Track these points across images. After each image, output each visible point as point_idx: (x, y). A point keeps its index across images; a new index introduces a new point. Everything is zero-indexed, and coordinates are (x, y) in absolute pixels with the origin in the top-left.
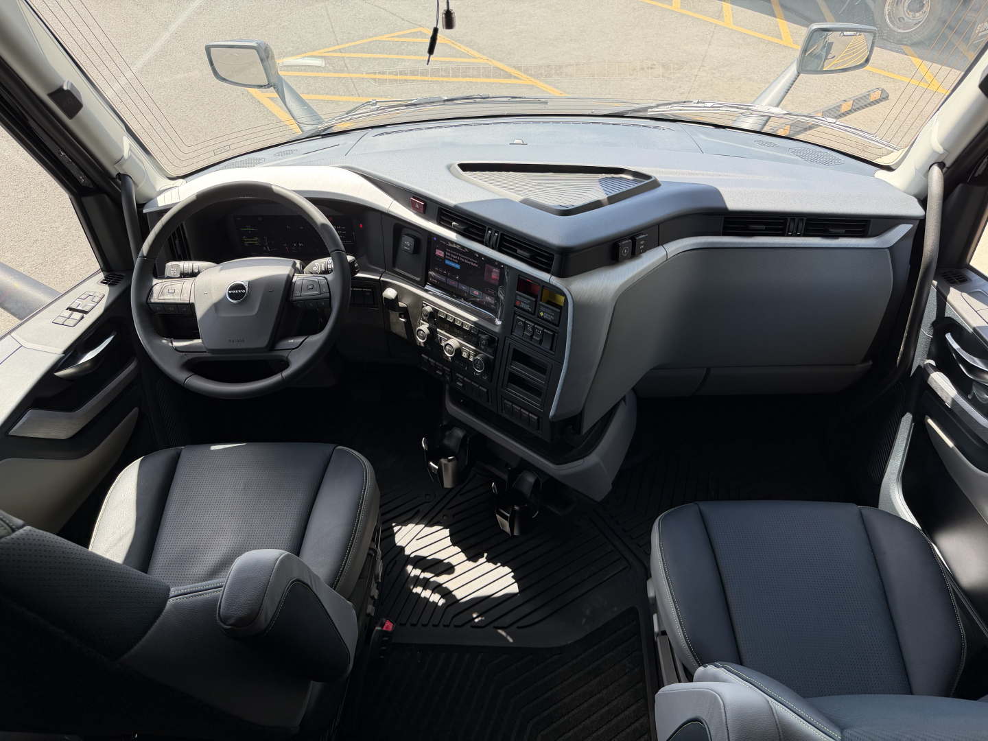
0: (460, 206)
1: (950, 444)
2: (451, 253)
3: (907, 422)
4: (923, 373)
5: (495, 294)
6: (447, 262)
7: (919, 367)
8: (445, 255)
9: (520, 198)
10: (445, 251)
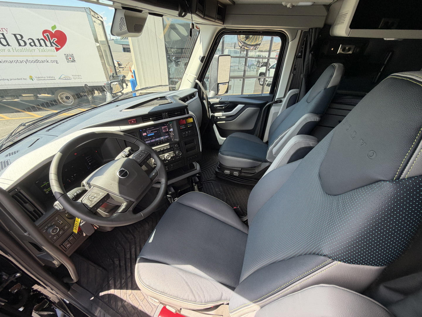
0: (150, 111)
1: (224, 122)
2: (149, 132)
3: (215, 126)
4: (213, 117)
5: (168, 134)
6: (148, 135)
7: (211, 116)
8: (147, 133)
9: (158, 105)
10: (146, 132)
